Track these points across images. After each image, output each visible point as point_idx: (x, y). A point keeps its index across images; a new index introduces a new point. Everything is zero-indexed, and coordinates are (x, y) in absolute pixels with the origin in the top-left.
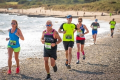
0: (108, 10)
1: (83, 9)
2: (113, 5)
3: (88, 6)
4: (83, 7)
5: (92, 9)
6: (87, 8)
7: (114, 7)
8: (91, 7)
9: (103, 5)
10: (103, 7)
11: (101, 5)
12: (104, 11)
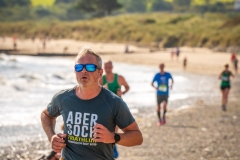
0: (139, 40)
1: (76, 34)
2: (150, 27)
3: (86, 28)
4: (74, 29)
5: (97, 34)
6: (86, 33)
7: (152, 33)
8: (94, 29)
9: (125, 27)
10: (125, 31)
11: (119, 27)
12: (128, 40)
